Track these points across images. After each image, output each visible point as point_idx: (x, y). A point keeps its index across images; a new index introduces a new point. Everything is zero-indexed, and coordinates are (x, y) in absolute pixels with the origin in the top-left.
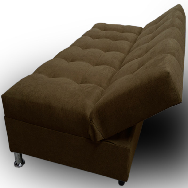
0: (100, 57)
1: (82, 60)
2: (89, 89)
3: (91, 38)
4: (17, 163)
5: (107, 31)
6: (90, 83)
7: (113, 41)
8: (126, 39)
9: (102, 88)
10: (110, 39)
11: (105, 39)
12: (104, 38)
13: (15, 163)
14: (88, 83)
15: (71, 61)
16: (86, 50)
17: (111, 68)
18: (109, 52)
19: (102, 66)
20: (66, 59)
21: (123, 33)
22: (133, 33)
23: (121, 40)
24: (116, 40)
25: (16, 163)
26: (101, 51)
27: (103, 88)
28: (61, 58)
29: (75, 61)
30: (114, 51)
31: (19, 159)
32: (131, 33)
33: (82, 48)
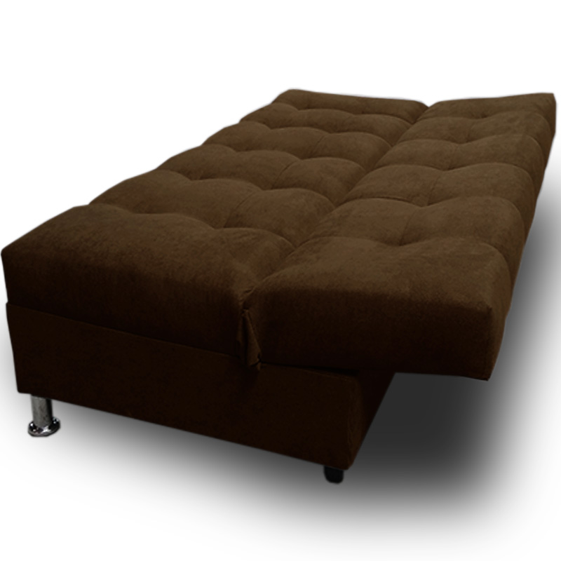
0: (286, 169)
1: (232, 174)
2: (245, 238)
3: (264, 126)
4: (36, 425)
5: (314, 110)
6: (249, 227)
7: (330, 132)
8: (370, 130)
9: (284, 239)
10: (321, 127)
11: (305, 129)
12: (304, 126)
13: (32, 425)
14: (244, 227)
15: (202, 178)
16: (246, 153)
17: (316, 194)
18: (314, 159)
19: (288, 190)
20: (188, 173)
21: (363, 115)
22: (392, 115)
23: (355, 130)
24: (339, 132)
25: (34, 425)
26: (289, 155)
27: (286, 239)
28: (172, 170)
29: (213, 178)
30: (329, 155)
31: (44, 418)
32: (386, 116)
33: (235, 149)
